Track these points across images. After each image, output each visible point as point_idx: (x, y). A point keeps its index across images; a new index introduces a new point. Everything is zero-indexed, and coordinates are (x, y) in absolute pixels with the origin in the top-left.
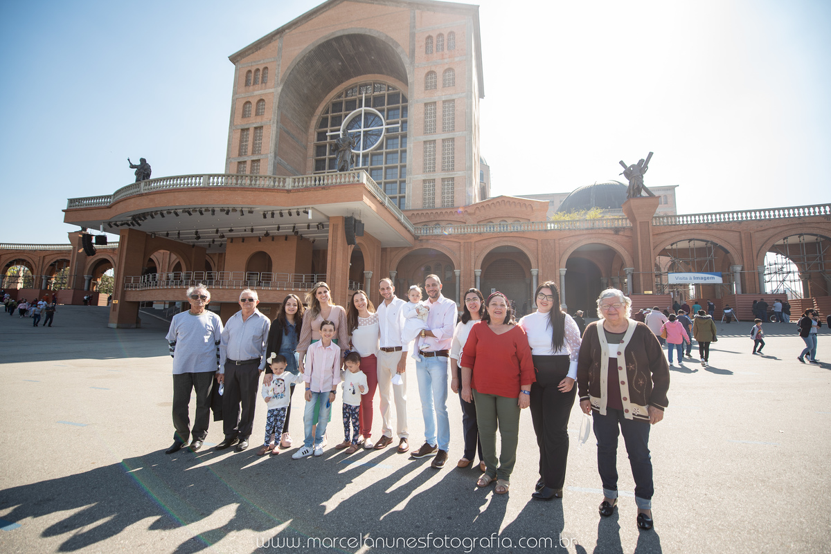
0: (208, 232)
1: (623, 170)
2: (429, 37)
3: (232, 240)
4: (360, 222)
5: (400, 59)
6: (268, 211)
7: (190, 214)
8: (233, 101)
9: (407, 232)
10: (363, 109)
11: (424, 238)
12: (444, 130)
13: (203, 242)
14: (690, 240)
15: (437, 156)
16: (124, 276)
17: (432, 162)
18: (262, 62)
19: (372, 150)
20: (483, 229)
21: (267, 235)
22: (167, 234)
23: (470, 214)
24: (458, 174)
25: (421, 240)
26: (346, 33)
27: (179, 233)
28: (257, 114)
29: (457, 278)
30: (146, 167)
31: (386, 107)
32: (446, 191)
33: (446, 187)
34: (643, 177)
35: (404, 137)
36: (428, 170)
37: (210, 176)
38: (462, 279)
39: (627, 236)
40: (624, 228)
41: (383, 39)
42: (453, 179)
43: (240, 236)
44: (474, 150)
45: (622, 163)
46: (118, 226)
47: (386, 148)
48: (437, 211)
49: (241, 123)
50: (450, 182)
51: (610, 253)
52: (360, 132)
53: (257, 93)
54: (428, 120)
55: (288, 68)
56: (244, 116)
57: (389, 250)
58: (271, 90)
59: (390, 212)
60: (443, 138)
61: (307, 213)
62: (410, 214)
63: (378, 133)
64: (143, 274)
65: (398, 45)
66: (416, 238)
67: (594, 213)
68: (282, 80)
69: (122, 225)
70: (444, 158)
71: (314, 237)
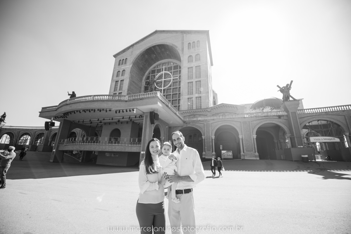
0: (95, 120)
1: (279, 89)
2: (189, 43)
3: (105, 124)
4: (157, 114)
5: (178, 52)
6: (117, 110)
7: (85, 112)
8: (113, 71)
9: (180, 120)
10: (164, 72)
11: (188, 122)
12: (196, 77)
13: (94, 125)
14: (318, 120)
15: (193, 88)
16: (59, 139)
17: (191, 90)
18: (125, 57)
19: (167, 87)
20: (215, 118)
21: (119, 121)
22: (79, 122)
23: (208, 112)
24: (202, 95)
25: (187, 123)
26: (157, 44)
27: (83, 121)
28: (122, 75)
29: (204, 140)
30: (74, 95)
31: (173, 71)
32: (198, 102)
33: (198, 100)
34: (289, 92)
35: (180, 82)
36: (190, 94)
37: (95, 96)
38: (206, 141)
39: (285, 119)
40: (283, 115)
41: (171, 45)
42: (200, 97)
43: (108, 122)
44: (210, 85)
45: (278, 86)
46: (58, 118)
47: (173, 86)
48: (194, 111)
49: (115, 79)
50: (200, 99)
51: (277, 128)
52: (162, 81)
53: (122, 68)
54: (190, 74)
55: (135, 58)
56: (117, 76)
57: (172, 128)
58: (128, 66)
59: (171, 110)
60: (196, 81)
61: (134, 110)
62: (182, 112)
63: (170, 81)
64: (67, 138)
65: (177, 47)
66: (184, 122)
67: (267, 109)
68: (132, 62)
69: (60, 117)
70: (196, 89)
71: (139, 122)
